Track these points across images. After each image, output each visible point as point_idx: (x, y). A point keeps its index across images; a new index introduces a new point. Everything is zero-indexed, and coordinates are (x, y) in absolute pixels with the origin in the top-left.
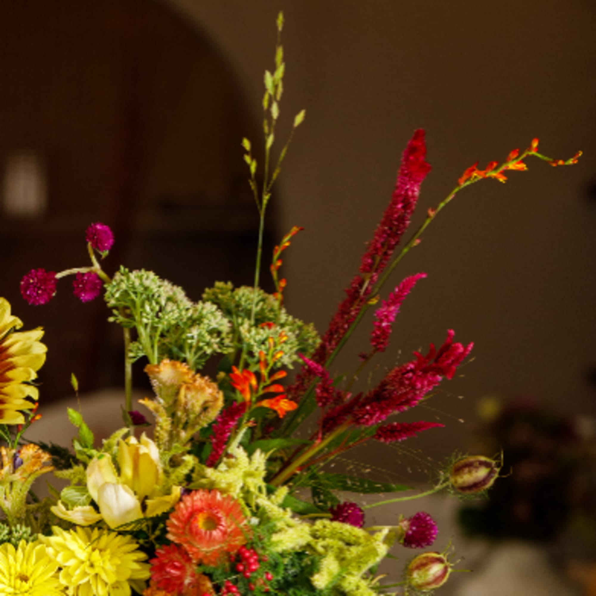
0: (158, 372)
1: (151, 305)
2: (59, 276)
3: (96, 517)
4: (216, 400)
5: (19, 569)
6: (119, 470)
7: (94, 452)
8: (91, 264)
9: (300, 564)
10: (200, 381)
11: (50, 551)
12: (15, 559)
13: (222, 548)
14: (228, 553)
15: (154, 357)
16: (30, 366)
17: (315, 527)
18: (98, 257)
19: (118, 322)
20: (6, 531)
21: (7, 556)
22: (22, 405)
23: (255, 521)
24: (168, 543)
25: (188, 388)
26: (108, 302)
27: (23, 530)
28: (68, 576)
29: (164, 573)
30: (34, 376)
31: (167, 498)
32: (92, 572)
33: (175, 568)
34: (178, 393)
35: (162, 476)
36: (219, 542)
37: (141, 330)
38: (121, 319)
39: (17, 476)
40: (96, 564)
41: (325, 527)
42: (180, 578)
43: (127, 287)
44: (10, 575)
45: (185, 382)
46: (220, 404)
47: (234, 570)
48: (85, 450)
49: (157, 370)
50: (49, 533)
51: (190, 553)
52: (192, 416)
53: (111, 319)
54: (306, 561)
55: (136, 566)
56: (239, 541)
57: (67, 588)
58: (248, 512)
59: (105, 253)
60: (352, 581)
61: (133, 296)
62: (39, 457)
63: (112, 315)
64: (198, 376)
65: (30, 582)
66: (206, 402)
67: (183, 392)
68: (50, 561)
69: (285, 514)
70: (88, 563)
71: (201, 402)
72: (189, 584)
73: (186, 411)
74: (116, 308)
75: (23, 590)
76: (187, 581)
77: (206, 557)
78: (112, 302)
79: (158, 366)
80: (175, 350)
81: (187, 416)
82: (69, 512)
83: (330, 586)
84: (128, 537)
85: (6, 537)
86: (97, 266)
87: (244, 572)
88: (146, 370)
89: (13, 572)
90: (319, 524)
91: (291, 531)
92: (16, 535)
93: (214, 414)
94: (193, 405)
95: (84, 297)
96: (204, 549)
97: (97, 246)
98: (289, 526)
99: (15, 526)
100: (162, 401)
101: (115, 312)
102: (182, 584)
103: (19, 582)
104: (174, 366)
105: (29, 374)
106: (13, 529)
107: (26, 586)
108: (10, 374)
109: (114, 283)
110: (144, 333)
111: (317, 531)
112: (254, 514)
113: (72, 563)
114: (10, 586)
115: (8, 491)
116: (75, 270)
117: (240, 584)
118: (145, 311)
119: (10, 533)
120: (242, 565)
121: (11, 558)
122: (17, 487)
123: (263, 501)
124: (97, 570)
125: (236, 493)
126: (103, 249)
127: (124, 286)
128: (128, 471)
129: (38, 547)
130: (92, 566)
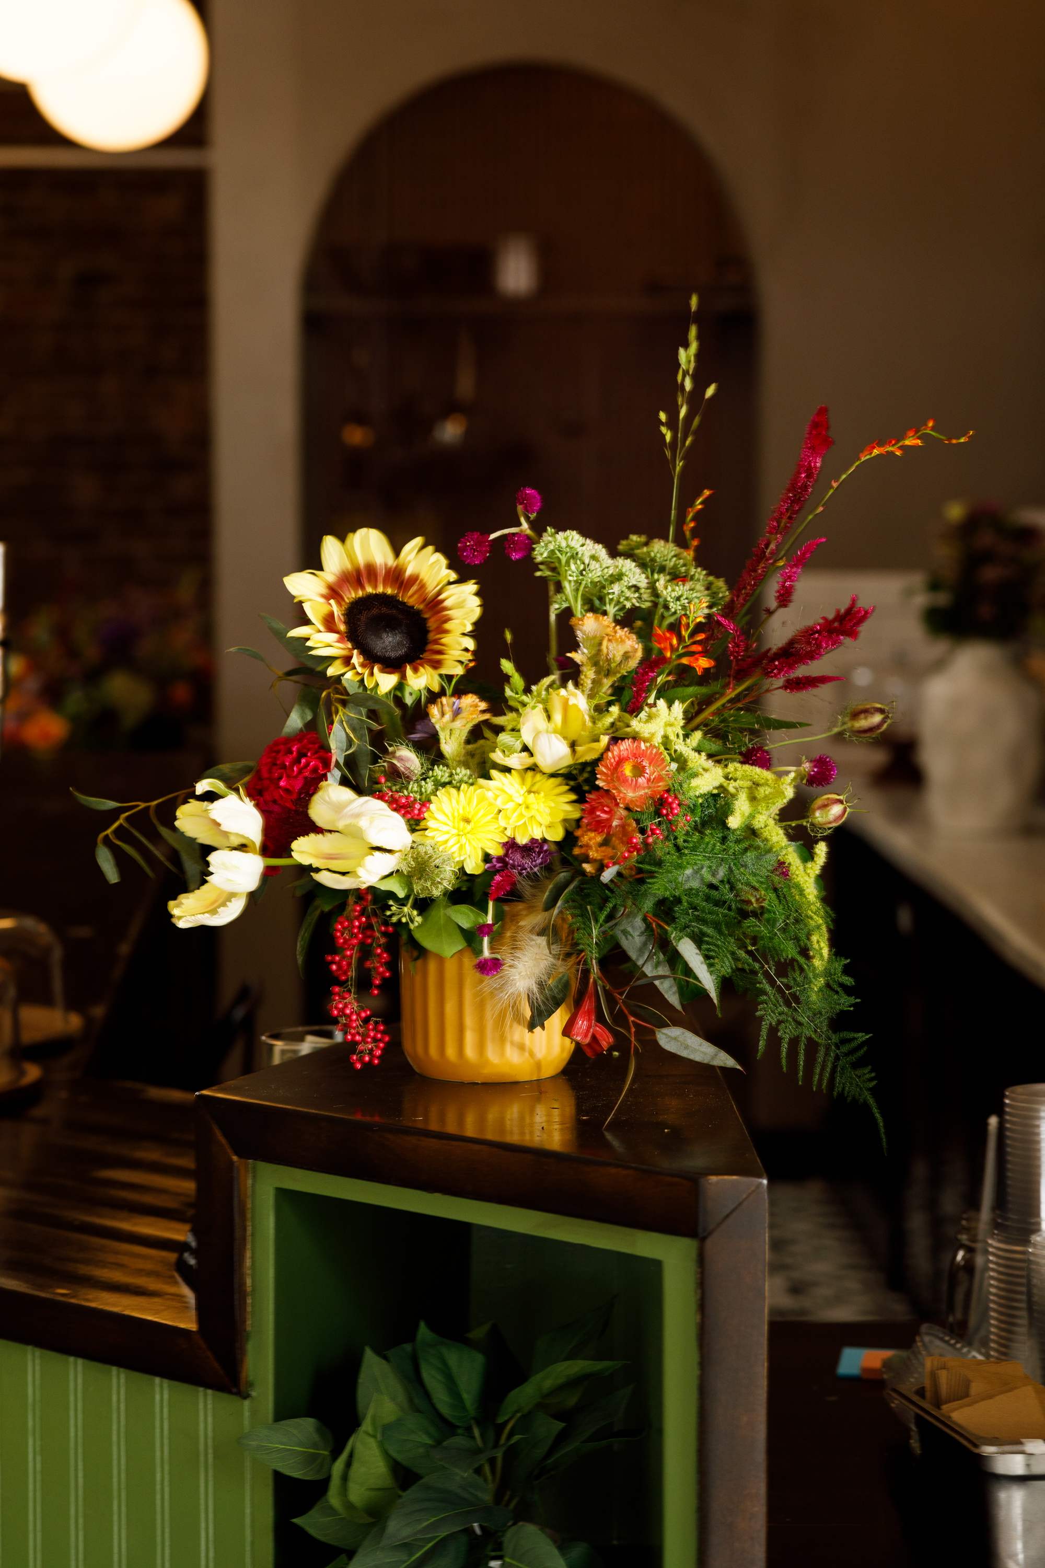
0: (582, 625)
1: (576, 563)
2: (493, 536)
3: (529, 761)
4: (636, 650)
5: (461, 812)
6: (549, 717)
7: (525, 698)
8: (519, 524)
9: (715, 805)
10: (621, 633)
11: (489, 794)
12: (458, 802)
13: (646, 794)
14: (652, 797)
15: (578, 608)
16: (464, 619)
17: (729, 770)
18: (527, 519)
19: (544, 575)
20: (447, 775)
21: (451, 801)
22: (459, 656)
23: (674, 766)
24: (598, 788)
25: (610, 640)
26: (535, 558)
27: (462, 773)
28: (507, 818)
29: (594, 816)
30: (469, 628)
31: (595, 745)
32: (528, 814)
33: (605, 812)
34: (600, 644)
35: (589, 724)
36: (644, 788)
37: (566, 584)
38: (548, 573)
39: (458, 724)
40: (531, 806)
41: (736, 770)
42: (609, 821)
43: (554, 546)
44: (454, 818)
45: (607, 635)
46: (639, 654)
47: (658, 813)
48: (517, 696)
49: (580, 622)
50: (488, 777)
51: (618, 798)
52: (613, 665)
53: (538, 574)
54: (721, 802)
55: (569, 808)
56: (662, 786)
57: (506, 829)
58: (668, 758)
59: (533, 516)
60: (761, 820)
61: (559, 554)
62: (476, 706)
63: (540, 570)
64: (618, 627)
65: (472, 824)
66: (626, 653)
67: (605, 643)
68: (490, 804)
69: (700, 758)
70: (524, 806)
71: (621, 653)
72: (616, 826)
73: (608, 661)
74: (542, 563)
75: (466, 831)
76: (615, 823)
77: (632, 801)
78: (539, 559)
79: (582, 620)
80: (597, 603)
81: (609, 665)
82: (507, 759)
83: (743, 826)
84: (559, 780)
85: (447, 780)
86: (525, 525)
87: (667, 815)
88: (571, 623)
89: (456, 814)
90: (731, 767)
91: (706, 775)
92: (456, 777)
93: (633, 664)
94: (614, 655)
95: (515, 556)
96: (630, 794)
97: (527, 510)
98: (705, 770)
99: (455, 770)
100: (585, 651)
101: (541, 567)
102: (611, 826)
103: (462, 824)
104: (597, 619)
105: (465, 626)
106: (454, 771)
107: (469, 827)
108: (447, 626)
109: (542, 544)
110: (568, 588)
111: (729, 773)
112: (672, 760)
113: (510, 806)
114: (454, 828)
115: (448, 737)
116: (506, 531)
117: (664, 827)
118: (570, 569)
119: (451, 775)
120: (664, 809)
121: (454, 801)
122: (456, 734)
123: (680, 746)
124: (533, 812)
125: (657, 740)
126: (533, 512)
127: (551, 547)
128: (558, 717)
129: (479, 791)
130: (527, 807)
